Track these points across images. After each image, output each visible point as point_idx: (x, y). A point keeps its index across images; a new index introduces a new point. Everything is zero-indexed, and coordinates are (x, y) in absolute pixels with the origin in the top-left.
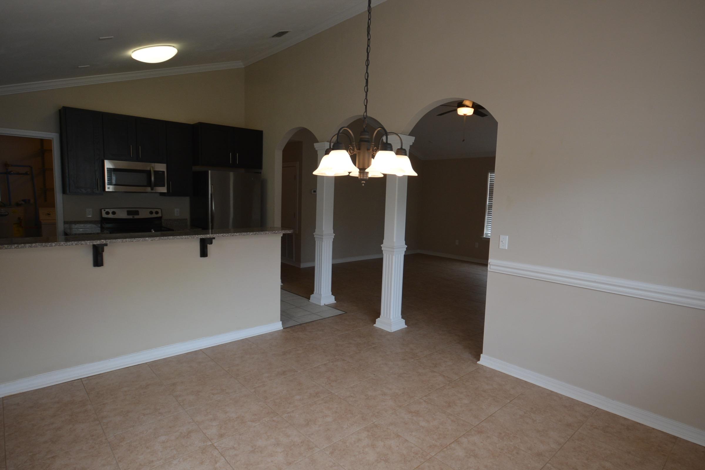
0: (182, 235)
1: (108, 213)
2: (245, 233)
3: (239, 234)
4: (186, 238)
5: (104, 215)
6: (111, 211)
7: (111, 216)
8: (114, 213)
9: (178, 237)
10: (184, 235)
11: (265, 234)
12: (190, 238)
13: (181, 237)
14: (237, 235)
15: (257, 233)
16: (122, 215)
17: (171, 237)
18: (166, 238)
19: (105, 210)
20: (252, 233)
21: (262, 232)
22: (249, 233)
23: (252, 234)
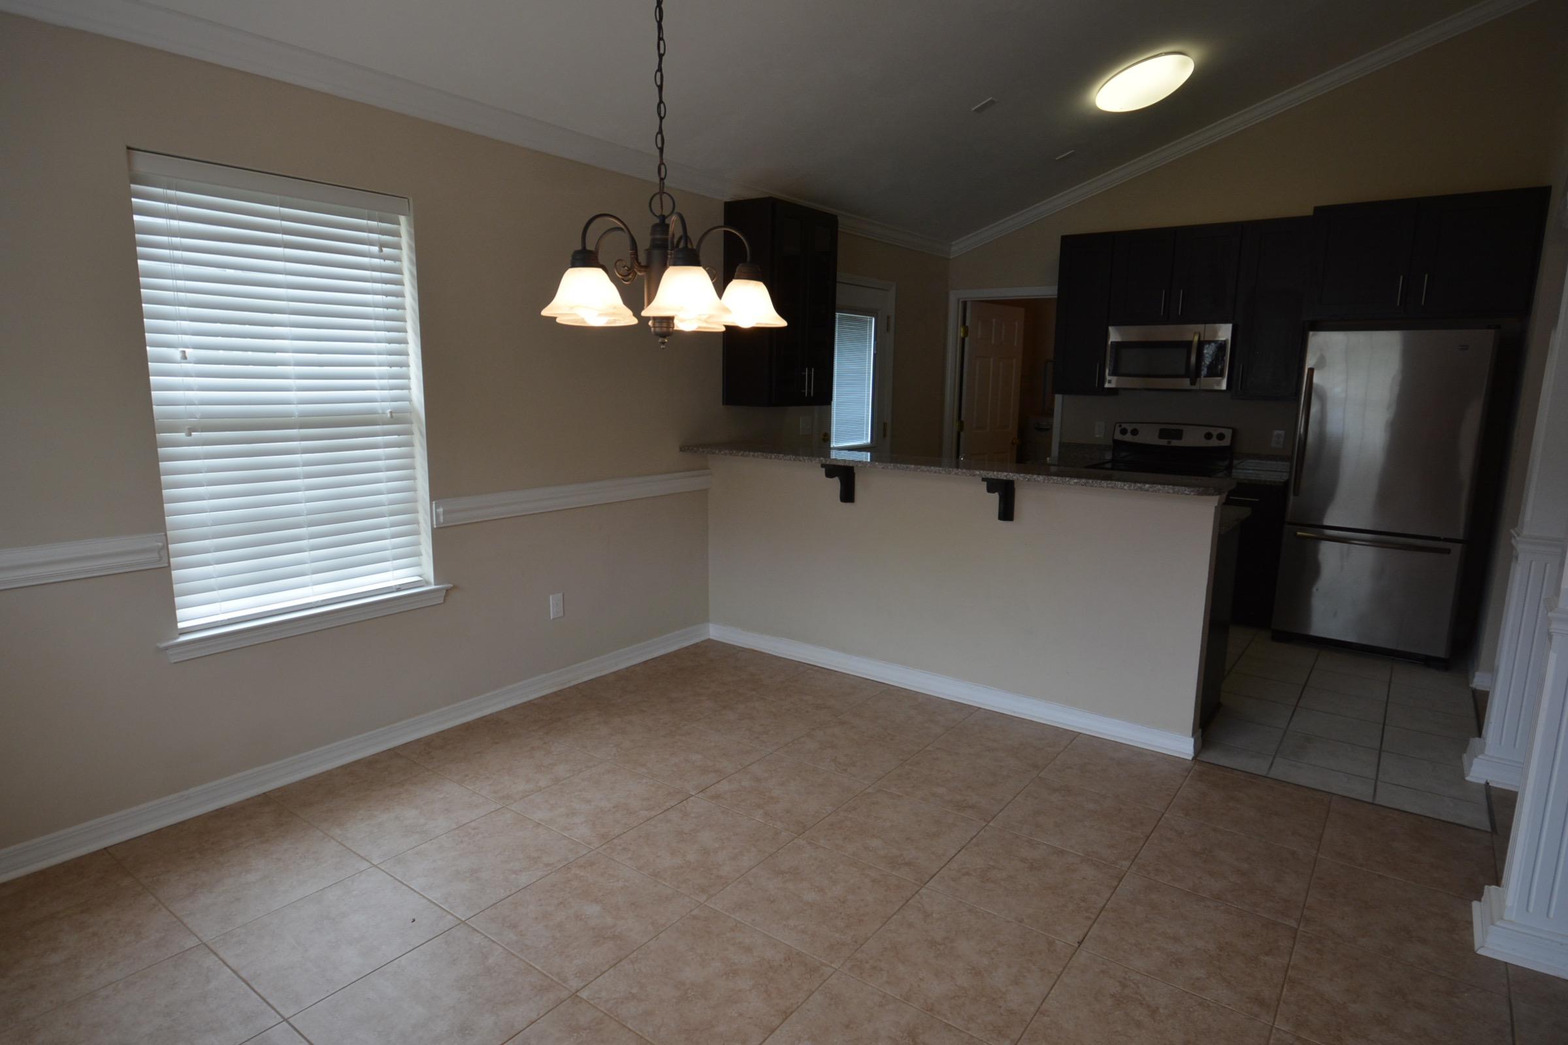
0: (931, 465)
1: (1124, 432)
2: (1059, 479)
3: (1044, 480)
4: (935, 472)
5: (1118, 436)
6: (1129, 428)
7: (1128, 438)
8: (1135, 432)
9: (923, 468)
10: (933, 466)
11: (1112, 488)
12: (944, 472)
13: (928, 468)
14: (1039, 479)
15: (1091, 481)
16: (1149, 436)
17: (913, 466)
18: (905, 466)
19: (1120, 426)
20: (1076, 481)
21: (1103, 482)
22: (1067, 479)
23: (1077, 483)
